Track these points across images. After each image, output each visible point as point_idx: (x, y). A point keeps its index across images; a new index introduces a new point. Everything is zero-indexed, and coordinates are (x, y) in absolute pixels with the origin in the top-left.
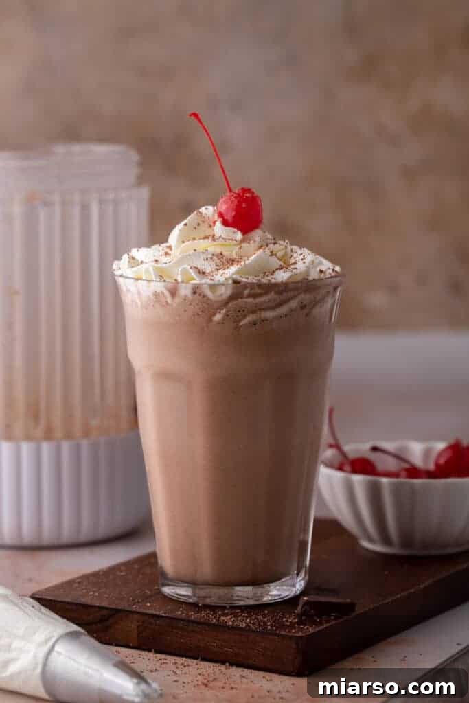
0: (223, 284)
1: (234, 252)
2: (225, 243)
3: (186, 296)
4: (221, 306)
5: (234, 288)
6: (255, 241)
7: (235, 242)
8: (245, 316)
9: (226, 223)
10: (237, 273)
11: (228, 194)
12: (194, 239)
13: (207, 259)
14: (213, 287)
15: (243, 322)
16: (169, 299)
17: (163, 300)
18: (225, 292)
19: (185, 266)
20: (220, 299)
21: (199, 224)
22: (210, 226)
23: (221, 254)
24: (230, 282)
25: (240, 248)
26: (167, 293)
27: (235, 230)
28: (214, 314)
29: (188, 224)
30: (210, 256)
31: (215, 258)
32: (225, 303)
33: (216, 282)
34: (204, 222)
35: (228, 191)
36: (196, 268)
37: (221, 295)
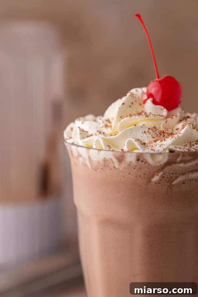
0: (161, 154)
1: (161, 125)
2: (155, 118)
3: (131, 162)
4: (159, 170)
5: (169, 156)
6: (177, 117)
7: (162, 118)
8: (177, 178)
9: (155, 102)
10: (172, 144)
11: (157, 79)
12: (131, 115)
13: (145, 132)
15: (175, 182)
16: (116, 165)
17: (111, 165)
18: (162, 159)
19: (131, 139)
20: (158, 165)
21: (132, 103)
22: (141, 105)
23: (155, 128)
24: (167, 151)
25: (166, 122)
26: (115, 160)
27: (162, 107)
28: (153, 177)
29: (125, 104)
30: (146, 130)
31: (150, 131)
32: (163, 168)
33: (156, 152)
34: (136, 101)
35: (157, 77)
36: (139, 140)
37: (160, 162)
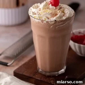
3: (45, 23)
7: (54, 9)
14: (51, 22)
15: (56, 28)
16: (41, 23)
21: (46, 5)
24: (54, 21)
26: (41, 22)
28: (51, 26)
31: (50, 14)
32: (53, 24)
36: (47, 17)
